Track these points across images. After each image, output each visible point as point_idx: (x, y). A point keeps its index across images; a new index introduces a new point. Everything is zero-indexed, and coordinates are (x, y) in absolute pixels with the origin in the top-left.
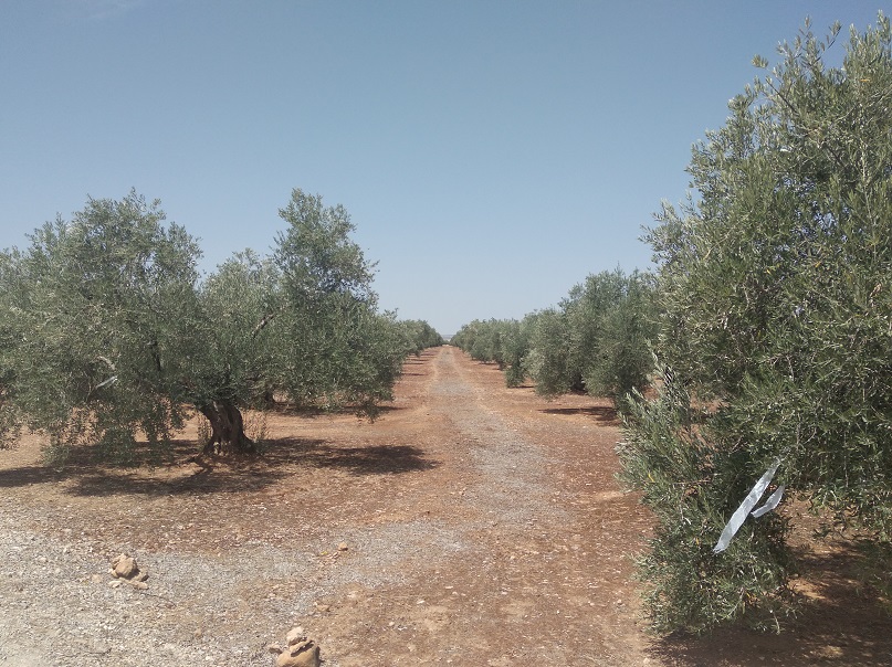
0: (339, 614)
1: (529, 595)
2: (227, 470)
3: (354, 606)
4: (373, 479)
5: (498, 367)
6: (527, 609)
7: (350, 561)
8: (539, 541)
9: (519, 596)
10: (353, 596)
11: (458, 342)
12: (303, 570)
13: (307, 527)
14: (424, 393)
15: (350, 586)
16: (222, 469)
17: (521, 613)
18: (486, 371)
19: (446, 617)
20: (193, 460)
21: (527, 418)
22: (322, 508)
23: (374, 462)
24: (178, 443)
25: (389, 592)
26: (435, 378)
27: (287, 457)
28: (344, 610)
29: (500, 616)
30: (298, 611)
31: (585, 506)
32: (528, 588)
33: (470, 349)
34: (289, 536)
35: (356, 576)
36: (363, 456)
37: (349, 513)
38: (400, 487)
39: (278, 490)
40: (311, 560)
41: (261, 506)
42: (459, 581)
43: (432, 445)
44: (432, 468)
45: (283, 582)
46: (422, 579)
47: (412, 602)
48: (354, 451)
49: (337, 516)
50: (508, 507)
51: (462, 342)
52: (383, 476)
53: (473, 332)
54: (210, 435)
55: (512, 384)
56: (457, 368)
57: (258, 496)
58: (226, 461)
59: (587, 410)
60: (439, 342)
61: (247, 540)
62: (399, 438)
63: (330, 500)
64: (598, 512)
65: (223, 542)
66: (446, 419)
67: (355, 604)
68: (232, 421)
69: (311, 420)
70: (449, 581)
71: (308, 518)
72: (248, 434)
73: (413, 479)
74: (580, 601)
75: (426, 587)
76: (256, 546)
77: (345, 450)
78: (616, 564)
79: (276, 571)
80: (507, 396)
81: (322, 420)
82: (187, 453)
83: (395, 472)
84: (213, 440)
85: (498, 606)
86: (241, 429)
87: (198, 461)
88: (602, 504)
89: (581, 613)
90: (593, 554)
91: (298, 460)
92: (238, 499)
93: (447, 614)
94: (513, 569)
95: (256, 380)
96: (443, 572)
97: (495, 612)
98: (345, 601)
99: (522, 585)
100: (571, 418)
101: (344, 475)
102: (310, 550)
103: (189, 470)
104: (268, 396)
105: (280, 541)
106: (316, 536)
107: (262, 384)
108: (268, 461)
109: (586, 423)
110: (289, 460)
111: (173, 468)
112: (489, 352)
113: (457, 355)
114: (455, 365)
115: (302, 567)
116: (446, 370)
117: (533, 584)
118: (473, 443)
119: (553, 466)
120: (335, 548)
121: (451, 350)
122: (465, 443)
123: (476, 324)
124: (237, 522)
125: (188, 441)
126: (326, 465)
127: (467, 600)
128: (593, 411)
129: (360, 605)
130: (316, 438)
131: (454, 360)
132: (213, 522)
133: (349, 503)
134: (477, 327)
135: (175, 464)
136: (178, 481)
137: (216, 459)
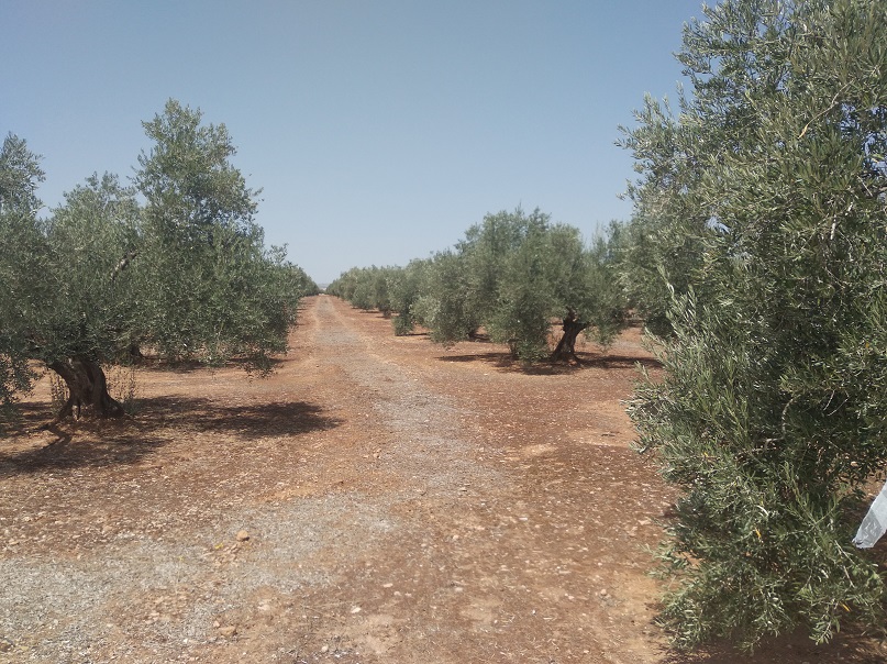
0: (251, 637)
1: (491, 590)
2: (89, 438)
3: (269, 624)
4: (268, 443)
5: (381, 315)
6: (494, 610)
7: (254, 556)
8: (480, 511)
9: (478, 593)
10: (265, 607)
11: (336, 291)
12: (195, 573)
13: (194, 509)
14: (309, 344)
15: (259, 592)
16: (82, 437)
17: (489, 618)
18: (371, 319)
19: (393, 631)
20: (46, 427)
21: (426, 367)
22: (210, 482)
23: (265, 422)
24: (28, 406)
25: (312, 598)
26: (317, 327)
27: (163, 419)
28: (256, 630)
29: (462, 624)
30: (193, 637)
31: (515, 464)
32: (487, 581)
33: (350, 297)
34: (171, 524)
35: (265, 578)
36: (253, 415)
37: (244, 487)
38: (301, 451)
39: (154, 462)
40: (204, 556)
41: (133, 484)
42: (398, 576)
43: (329, 400)
44: (335, 426)
45: (168, 592)
46: (350, 576)
47: (344, 611)
48: (240, 410)
49: (231, 492)
50: (433, 471)
51: (341, 290)
52: (279, 439)
53: (353, 280)
54: (67, 396)
55: (400, 332)
56: (339, 317)
57: (128, 471)
58: (87, 427)
59: (482, 356)
60: (315, 291)
61: (117, 533)
62: (291, 393)
63: (219, 471)
64: (533, 471)
65: (85, 537)
66: (339, 370)
67: (270, 620)
68: (92, 380)
69: (185, 376)
70: (385, 575)
71: (194, 497)
72: (113, 394)
73: (315, 441)
74: (554, 594)
75: (359, 589)
76: (127, 541)
77: (229, 409)
78: (578, 537)
79: (157, 576)
80: (398, 345)
81: (200, 375)
82: (40, 418)
83: (292, 434)
84: (71, 402)
85: (457, 610)
86: (104, 388)
87: (52, 428)
88: (533, 462)
89: (562, 612)
90: (547, 527)
91: (174, 423)
92: (103, 475)
93: (394, 626)
94: (461, 553)
95: (119, 331)
96: (376, 563)
97: (456, 620)
98: (256, 615)
99: (478, 575)
100: (469, 365)
101: (231, 439)
102: (200, 543)
103: (42, 440)
104: (134, 350)
105: (160, 532)
106: (207, 522)
107: (126, 335)
108: (140, 426)
109: (486, 370)
110: (164, 423)
111: (21, 439)
112: (372, 300)
113: (335, 303)
114: (336, 314)
115: (193, 569)
116: (328, 320)
117: (491, 573)
118: (374, 396)
119: (467, 418)
120: (233, 537)
121: (328, 298)
122: (366, 397)
123: (355, 271)
124: (103, 507)
125: (41, 403)
126: (210, 428)
127: (414, 602)
128: (489, 357)
129: (277, 621)
130: (194, 395)
131: (333, 309)
132: (71, 508)
133: (243, 474)
134: (356, 274)
135: (23, 434)
136: (26, 455)
137: (75, 426)
